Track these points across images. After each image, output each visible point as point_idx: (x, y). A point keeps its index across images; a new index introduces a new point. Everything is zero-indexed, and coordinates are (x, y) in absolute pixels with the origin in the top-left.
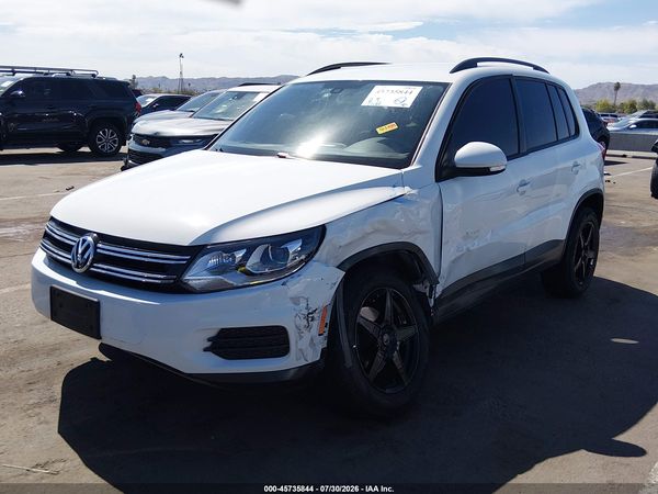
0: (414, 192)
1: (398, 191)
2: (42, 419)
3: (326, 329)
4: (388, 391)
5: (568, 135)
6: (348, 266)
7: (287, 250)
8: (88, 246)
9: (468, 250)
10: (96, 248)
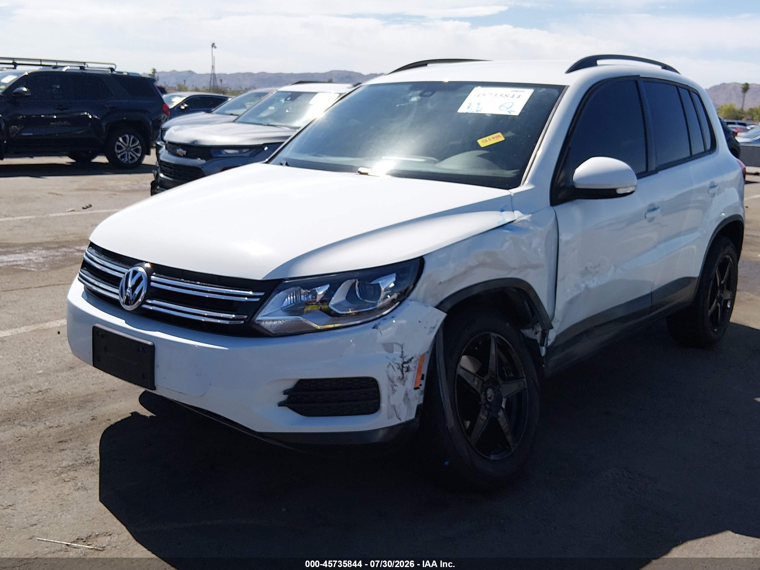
0: (526, 217)
1: (506, 217)
2: (79, 484)
3: (423, 382)
4: (492, 457)
5: (703, 150)
6: (449, 306)
7: (378, 287)
8: (140, 279)
9: (587, 288)
10: (149, 281)
